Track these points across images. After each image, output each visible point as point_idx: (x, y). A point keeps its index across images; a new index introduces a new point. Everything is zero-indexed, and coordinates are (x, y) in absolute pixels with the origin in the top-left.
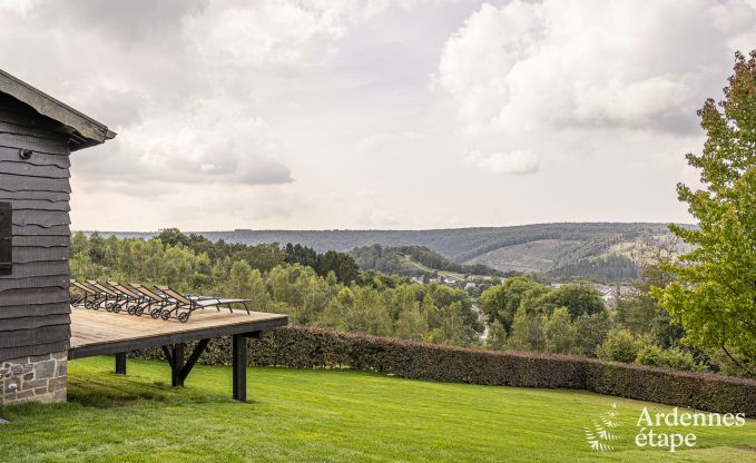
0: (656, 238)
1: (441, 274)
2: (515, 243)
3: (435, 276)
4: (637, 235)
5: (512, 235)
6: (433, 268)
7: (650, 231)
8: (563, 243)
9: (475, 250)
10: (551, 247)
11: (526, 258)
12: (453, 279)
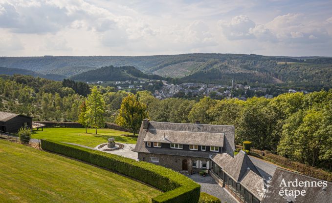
0: (232, 61)
1: (139, 79)
2: (175, 63)
3: (136, 80)
4: (226, 59)
5: (175, 59)
6: (136, 76)
7: (231, 58)
8: (195, 63)
9: (158, 66)
10: (191, 65)
11: (181, 70)
12: (144, 81)
